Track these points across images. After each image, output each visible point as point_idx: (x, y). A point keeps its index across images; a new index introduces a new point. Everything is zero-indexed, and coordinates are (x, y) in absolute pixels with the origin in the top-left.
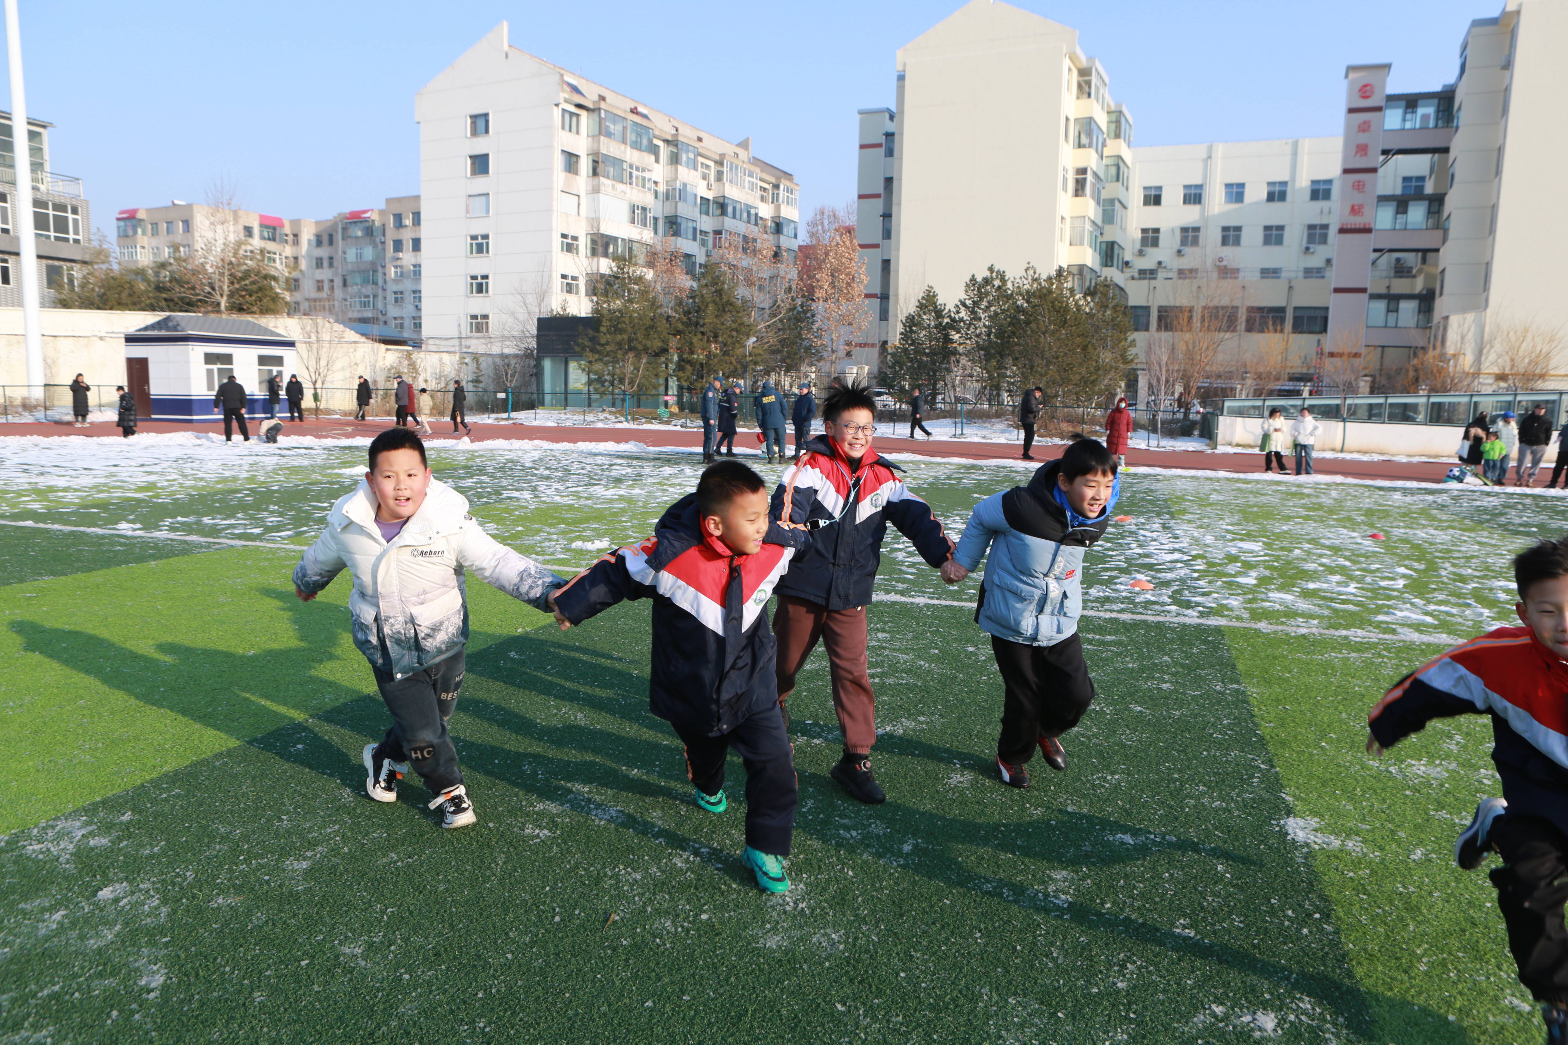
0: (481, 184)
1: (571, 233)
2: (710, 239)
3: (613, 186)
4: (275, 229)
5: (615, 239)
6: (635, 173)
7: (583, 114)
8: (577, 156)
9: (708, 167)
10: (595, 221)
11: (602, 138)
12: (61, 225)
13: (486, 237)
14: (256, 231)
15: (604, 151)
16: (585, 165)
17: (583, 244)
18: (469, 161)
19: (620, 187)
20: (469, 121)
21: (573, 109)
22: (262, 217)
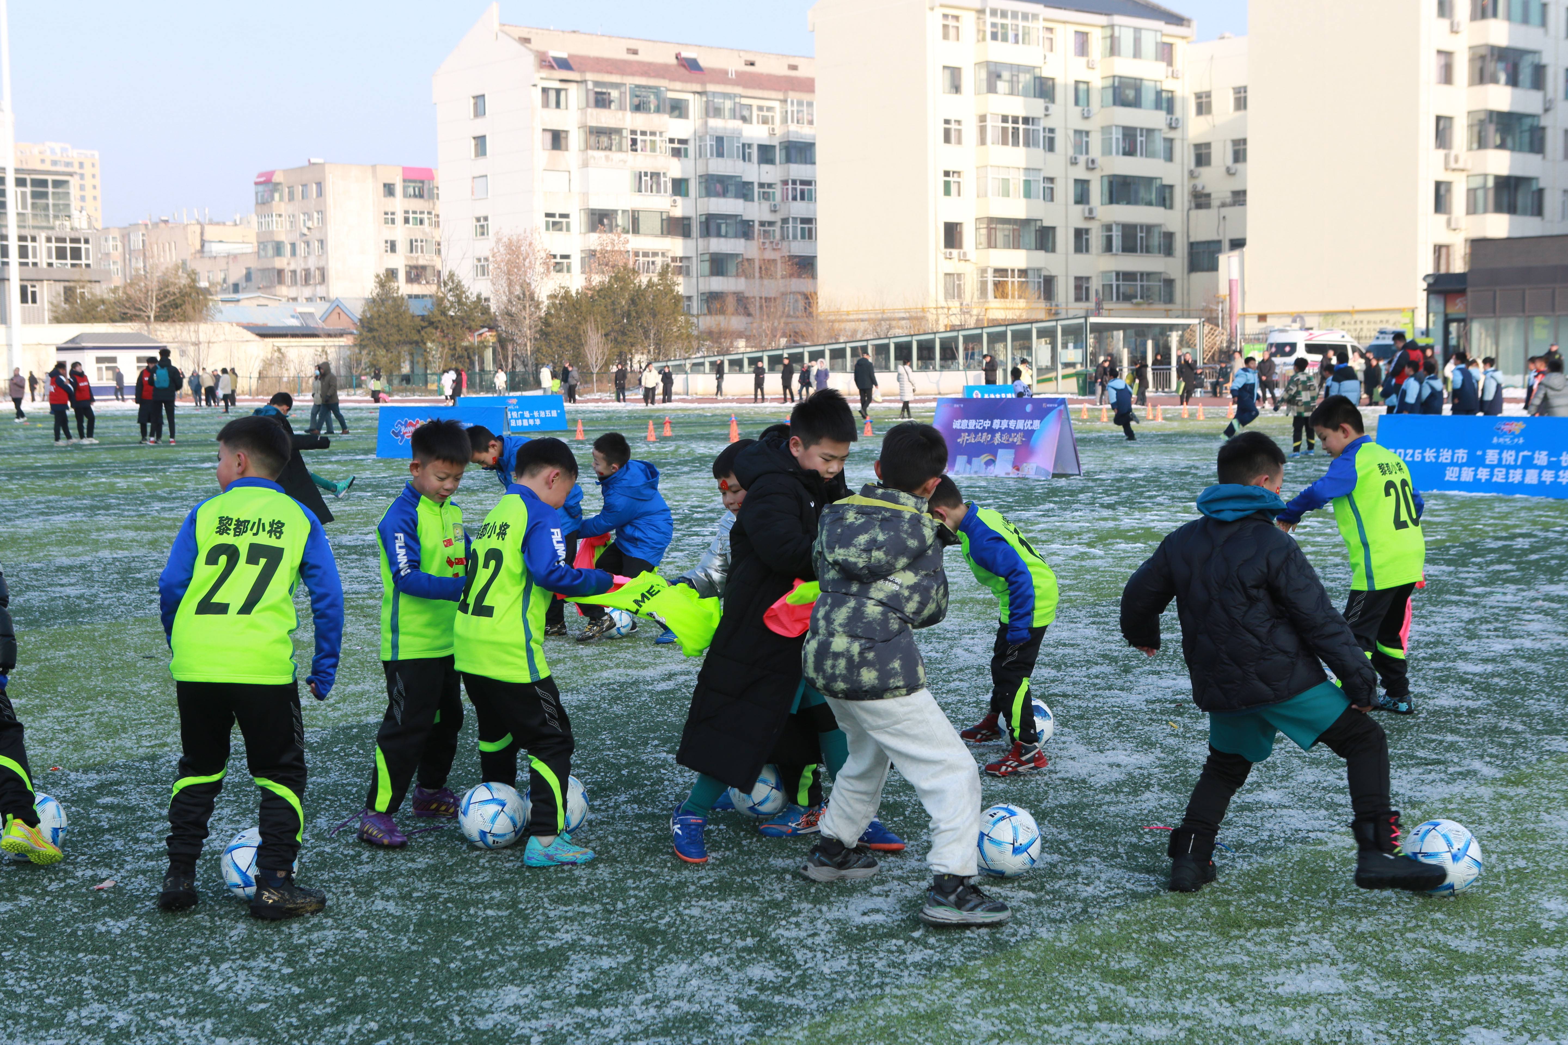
0: (480, 166)
1: (557, 211)
2: (778, 191)
3: (607, 157)
4: (422, 182)
5: (616, 211)
6: (639, 137)
7: (573, 88)
8: (566, 132)
9: (769, 109)
10: (585, 195)
11: (589, 110)
12: (76, 254)
13: (486, 219)
14: (399, 190)
15: (594, 124)
16: (575, 139)
17: (578, 221)
18: (473, 142)
19: (615, 156)
20: (472, 101)
21: (558, 85)
22: (405, 170)
